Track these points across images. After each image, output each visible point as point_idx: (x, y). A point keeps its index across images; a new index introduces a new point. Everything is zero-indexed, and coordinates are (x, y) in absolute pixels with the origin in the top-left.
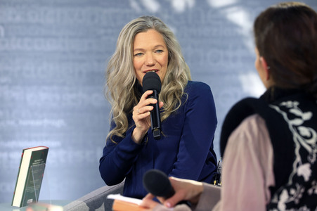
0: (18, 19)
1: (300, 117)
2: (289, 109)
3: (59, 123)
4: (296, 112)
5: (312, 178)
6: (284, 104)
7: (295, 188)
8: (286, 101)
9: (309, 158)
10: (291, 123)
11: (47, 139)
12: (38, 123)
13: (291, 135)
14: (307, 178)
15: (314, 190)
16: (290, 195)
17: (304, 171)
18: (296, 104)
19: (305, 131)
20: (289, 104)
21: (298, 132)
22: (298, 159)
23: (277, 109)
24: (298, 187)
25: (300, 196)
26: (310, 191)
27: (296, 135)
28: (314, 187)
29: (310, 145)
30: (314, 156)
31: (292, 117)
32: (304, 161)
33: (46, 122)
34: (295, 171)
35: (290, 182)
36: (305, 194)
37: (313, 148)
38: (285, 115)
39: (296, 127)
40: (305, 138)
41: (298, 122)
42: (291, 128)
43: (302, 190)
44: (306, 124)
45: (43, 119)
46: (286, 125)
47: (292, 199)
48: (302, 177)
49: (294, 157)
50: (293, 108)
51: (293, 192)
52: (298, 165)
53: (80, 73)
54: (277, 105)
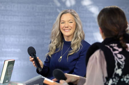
0: (3, 8)
1: (118, 50)
2: (113, 47)
3: (18, 50)
4: (116, 48)
5: (122, 74)
6: (111, 45)
7: (115, 78)
8: (112, 44)
9: (121, 67)
10: (114, 52)
11: (13, 56)
12: (10, 50)
13: (114, 58)
14: (120, 75)
15: (124, 79)
16: (113, 81)
17: (119, 72)
18: (116, 45)
19: (119, 56)
20: (113, 45)
21: (117, 56)
22: (117, 67)
23: (108, 47)
24: (117, 78)
25: (117, 81)
26: (122, 80)
27: (116, 57)
28: (123, 78)
29: (121, 61)
30: (123, 66)
31: (114, 50)
32: (119, 68)
33: (13, 50)
34: (115, 71)
35: (113, 76)
36: (120, 81)
37: (123, 63)
38: (111, 49)
39: (116, 54)
40: (120, 58)
41: (117, 52)
42: (114, 54)
43: (118, 79)
44: (120, 53)
45: (11, 48)
46: (112, 53)
47: (114, 83)
48: (118, 74)
49: (115, 66)
50: (115, 46)
51: (114, 80)
52: (116, 70)
53: (27, 30)
54: (109, 45)
